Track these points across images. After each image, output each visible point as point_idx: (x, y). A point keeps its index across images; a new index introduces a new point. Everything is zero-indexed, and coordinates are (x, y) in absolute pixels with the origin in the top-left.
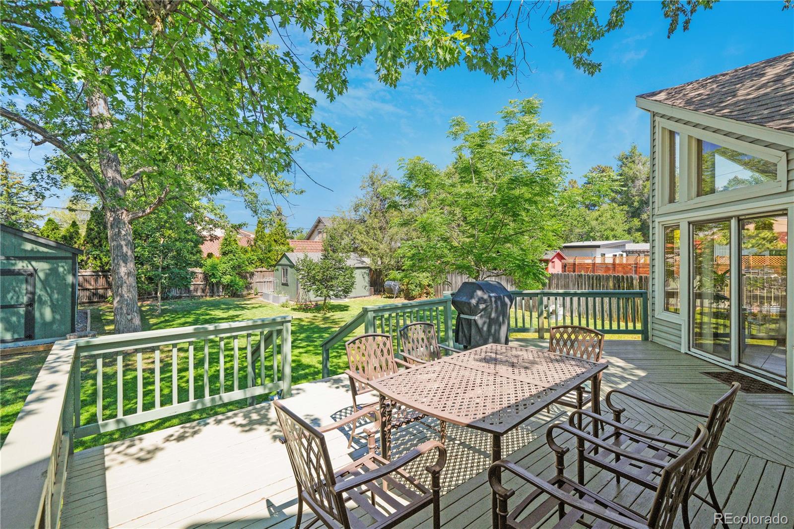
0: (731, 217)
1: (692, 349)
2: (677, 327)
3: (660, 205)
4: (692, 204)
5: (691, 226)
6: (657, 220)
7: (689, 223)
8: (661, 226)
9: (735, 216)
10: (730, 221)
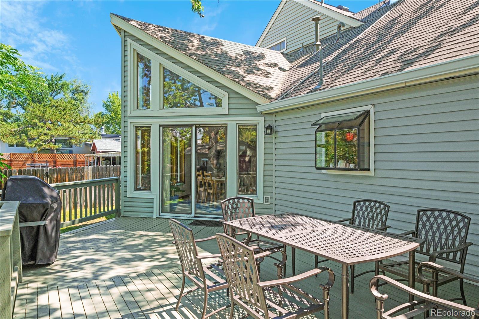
0: (193, 125)
1: (162, 214)
2: (150, 201)
3: (132, 109)
4: (163, 112)
5: (161, 128)
6: (129, 121)
7: (160, 126)
8: (132, 126)
9: (194, 125)
10: (192, 127)
